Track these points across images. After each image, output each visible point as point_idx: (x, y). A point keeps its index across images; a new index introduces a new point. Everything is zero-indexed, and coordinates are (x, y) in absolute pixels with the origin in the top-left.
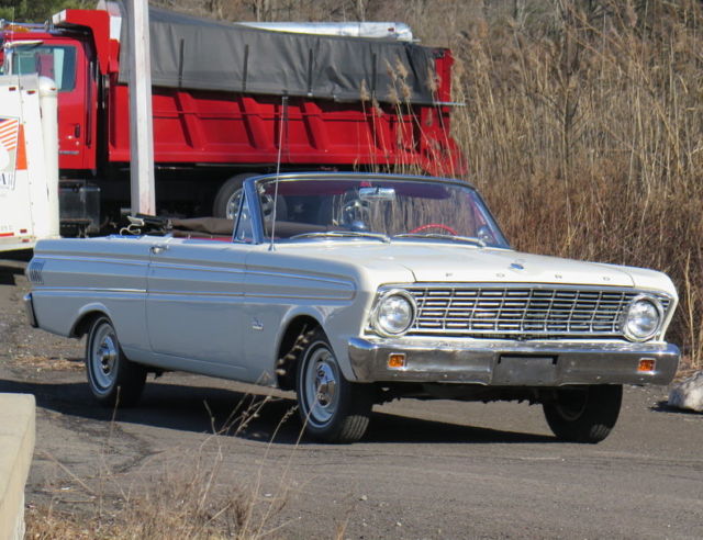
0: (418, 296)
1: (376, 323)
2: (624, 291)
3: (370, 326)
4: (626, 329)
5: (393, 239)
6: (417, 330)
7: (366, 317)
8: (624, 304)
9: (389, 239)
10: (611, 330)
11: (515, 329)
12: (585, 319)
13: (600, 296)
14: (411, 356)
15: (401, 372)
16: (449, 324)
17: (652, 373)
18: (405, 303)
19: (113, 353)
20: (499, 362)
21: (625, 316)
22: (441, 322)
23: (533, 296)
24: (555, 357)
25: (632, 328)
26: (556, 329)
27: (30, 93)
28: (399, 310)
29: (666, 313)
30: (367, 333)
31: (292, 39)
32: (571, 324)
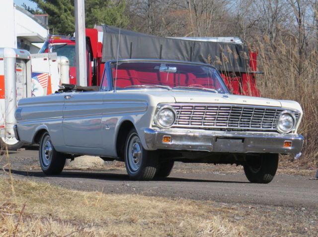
0: (177, 109)
1: (157, 122)
2: (276, 109)
3: (155, 123)
4: (278, 128)
5: (173, 89)
6: (177, 125)
7: (152, 119)
8: (277, 115)
9: (171, 89)
10: (271, 128)
11: (224, 126)
12: (259, 122)
13: (265, 111)
14: (174, 137)
15: (169, 145)
16: (193, 123)
17: (290, 148)
18: (171, 113)
19: (50, 149)
20: (216, 141)
21: (277, 121)
22: (188, 122)
23: (232, 110)
24: (243, 139)
25: (281, 127)
26: (245, 126)
27: (54, 61)
28: (168, 116)
29: (297, 120)
30: (153, 126)
31: (182, 42)
32: (251, 124)
